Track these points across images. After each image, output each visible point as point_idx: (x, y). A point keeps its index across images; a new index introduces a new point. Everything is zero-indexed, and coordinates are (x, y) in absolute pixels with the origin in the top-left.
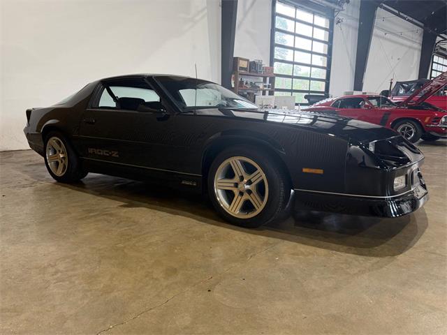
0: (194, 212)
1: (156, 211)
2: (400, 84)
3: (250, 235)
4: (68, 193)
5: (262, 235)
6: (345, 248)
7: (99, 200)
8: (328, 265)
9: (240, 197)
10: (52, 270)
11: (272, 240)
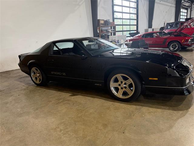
0: (101, 96)
1: (85, 97)
2: (168, 24)
3: (129, 105)
4: (45, 91)
5: (133, 105)
6: (168, 108)
7: (59, 93)
8: (164, 117)
9: (121, 90)
10: (58, 130)
11: (138, 107)
